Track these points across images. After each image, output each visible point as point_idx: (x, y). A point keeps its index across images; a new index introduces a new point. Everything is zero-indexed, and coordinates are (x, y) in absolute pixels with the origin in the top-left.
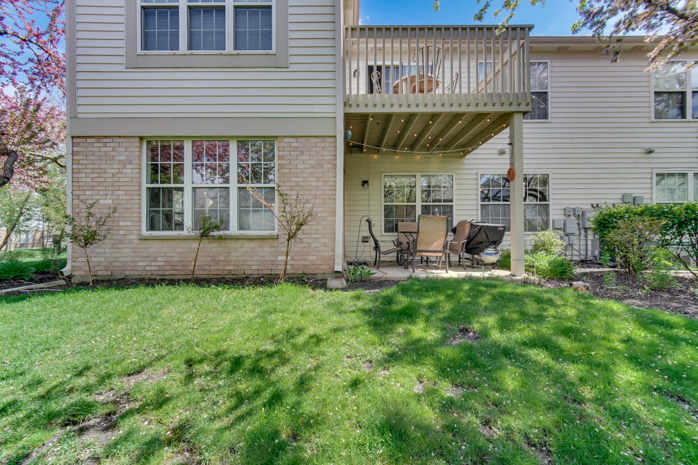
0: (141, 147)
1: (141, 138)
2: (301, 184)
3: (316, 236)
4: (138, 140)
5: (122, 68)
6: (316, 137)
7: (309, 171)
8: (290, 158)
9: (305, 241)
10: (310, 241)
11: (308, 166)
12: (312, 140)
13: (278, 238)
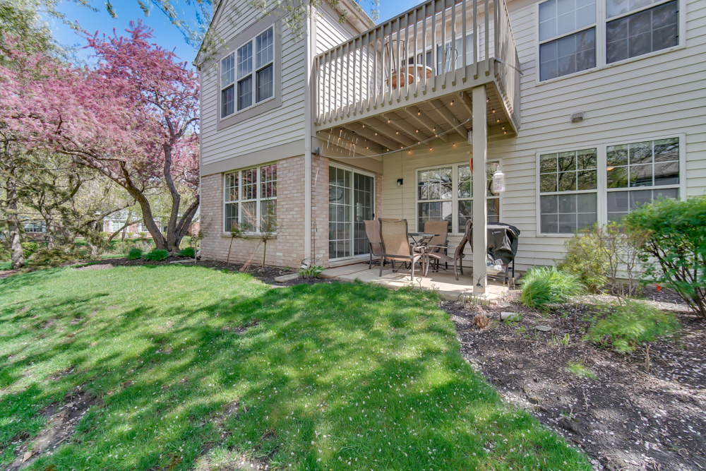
0: (222, 179)
1: (223, 173)
2: (289, 196)
3: (296, 237)
4: (220, 175)
5: (215, 132)
6: (297, 156)
7: (293, 185)
8: (283, 176)
9: (291, 241)
10: (294, 241)
11: (292, 181)
12: (295, 159)
13: (276, 238)
